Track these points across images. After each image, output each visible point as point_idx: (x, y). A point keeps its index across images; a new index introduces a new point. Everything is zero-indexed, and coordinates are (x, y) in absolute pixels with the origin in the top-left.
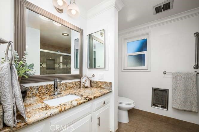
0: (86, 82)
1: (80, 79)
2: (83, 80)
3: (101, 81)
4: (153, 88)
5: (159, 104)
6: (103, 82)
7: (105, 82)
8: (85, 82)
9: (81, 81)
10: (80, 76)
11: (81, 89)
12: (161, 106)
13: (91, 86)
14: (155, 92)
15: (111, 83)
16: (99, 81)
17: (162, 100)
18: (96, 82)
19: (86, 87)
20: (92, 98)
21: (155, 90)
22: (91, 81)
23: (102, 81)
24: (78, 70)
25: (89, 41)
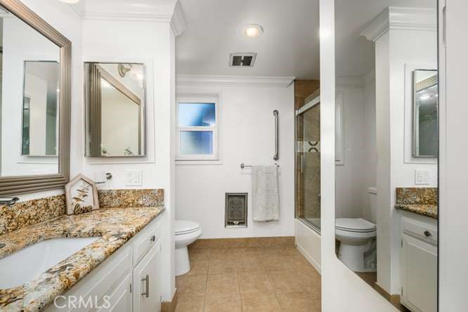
0: (84, 196)
1: (63, 188)
2: (73, 191)
3: (133, 188)
4: (226, 194)
5: (235, 220)
6: (139, 191)
7: (146, 192)
8: (81, 198)
9: (67, 195)
10: (61, 182)
11: (71, 217)
12: (238, 222)
13: (102, 206)
14: (230, 200)
15: (162, 191)
16: (129, 188)
17: (240, 212)
18: (119, 193)
19: (86, 211)
20: (134, 231)
21: (229, 196)
22: (99, 193)
23: (137, 188)
24: (56, 161)
25: (90, 80)
